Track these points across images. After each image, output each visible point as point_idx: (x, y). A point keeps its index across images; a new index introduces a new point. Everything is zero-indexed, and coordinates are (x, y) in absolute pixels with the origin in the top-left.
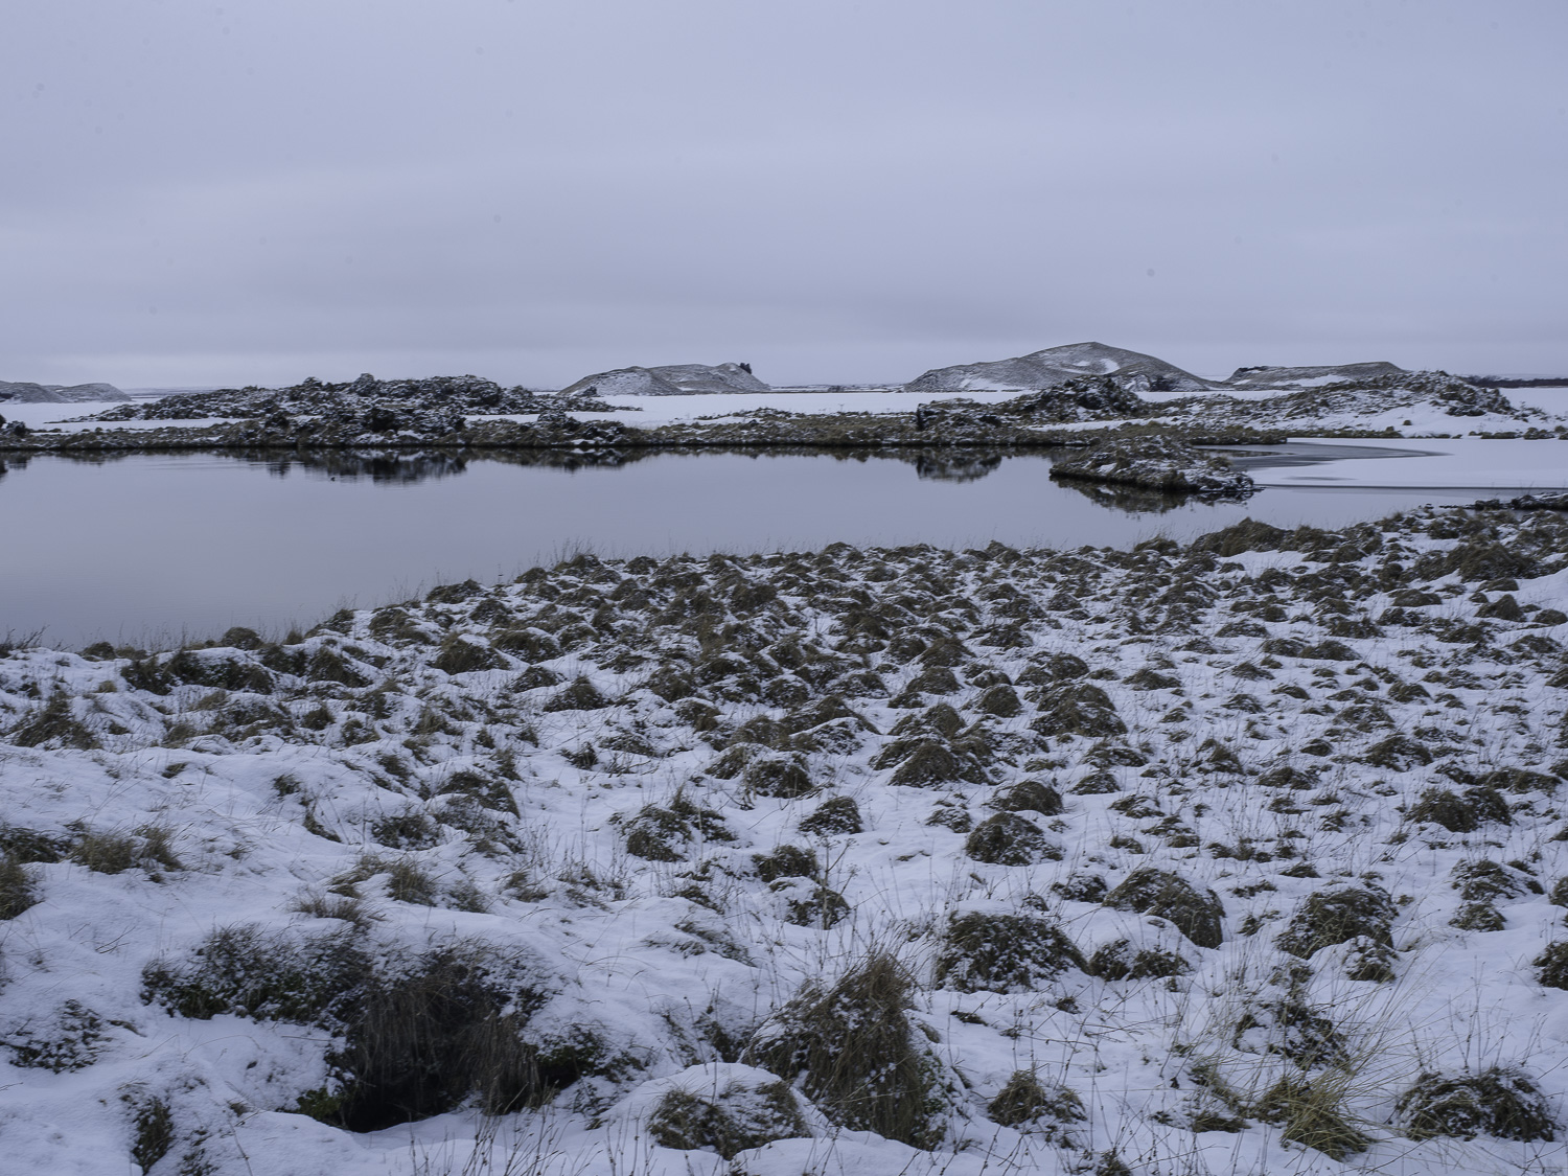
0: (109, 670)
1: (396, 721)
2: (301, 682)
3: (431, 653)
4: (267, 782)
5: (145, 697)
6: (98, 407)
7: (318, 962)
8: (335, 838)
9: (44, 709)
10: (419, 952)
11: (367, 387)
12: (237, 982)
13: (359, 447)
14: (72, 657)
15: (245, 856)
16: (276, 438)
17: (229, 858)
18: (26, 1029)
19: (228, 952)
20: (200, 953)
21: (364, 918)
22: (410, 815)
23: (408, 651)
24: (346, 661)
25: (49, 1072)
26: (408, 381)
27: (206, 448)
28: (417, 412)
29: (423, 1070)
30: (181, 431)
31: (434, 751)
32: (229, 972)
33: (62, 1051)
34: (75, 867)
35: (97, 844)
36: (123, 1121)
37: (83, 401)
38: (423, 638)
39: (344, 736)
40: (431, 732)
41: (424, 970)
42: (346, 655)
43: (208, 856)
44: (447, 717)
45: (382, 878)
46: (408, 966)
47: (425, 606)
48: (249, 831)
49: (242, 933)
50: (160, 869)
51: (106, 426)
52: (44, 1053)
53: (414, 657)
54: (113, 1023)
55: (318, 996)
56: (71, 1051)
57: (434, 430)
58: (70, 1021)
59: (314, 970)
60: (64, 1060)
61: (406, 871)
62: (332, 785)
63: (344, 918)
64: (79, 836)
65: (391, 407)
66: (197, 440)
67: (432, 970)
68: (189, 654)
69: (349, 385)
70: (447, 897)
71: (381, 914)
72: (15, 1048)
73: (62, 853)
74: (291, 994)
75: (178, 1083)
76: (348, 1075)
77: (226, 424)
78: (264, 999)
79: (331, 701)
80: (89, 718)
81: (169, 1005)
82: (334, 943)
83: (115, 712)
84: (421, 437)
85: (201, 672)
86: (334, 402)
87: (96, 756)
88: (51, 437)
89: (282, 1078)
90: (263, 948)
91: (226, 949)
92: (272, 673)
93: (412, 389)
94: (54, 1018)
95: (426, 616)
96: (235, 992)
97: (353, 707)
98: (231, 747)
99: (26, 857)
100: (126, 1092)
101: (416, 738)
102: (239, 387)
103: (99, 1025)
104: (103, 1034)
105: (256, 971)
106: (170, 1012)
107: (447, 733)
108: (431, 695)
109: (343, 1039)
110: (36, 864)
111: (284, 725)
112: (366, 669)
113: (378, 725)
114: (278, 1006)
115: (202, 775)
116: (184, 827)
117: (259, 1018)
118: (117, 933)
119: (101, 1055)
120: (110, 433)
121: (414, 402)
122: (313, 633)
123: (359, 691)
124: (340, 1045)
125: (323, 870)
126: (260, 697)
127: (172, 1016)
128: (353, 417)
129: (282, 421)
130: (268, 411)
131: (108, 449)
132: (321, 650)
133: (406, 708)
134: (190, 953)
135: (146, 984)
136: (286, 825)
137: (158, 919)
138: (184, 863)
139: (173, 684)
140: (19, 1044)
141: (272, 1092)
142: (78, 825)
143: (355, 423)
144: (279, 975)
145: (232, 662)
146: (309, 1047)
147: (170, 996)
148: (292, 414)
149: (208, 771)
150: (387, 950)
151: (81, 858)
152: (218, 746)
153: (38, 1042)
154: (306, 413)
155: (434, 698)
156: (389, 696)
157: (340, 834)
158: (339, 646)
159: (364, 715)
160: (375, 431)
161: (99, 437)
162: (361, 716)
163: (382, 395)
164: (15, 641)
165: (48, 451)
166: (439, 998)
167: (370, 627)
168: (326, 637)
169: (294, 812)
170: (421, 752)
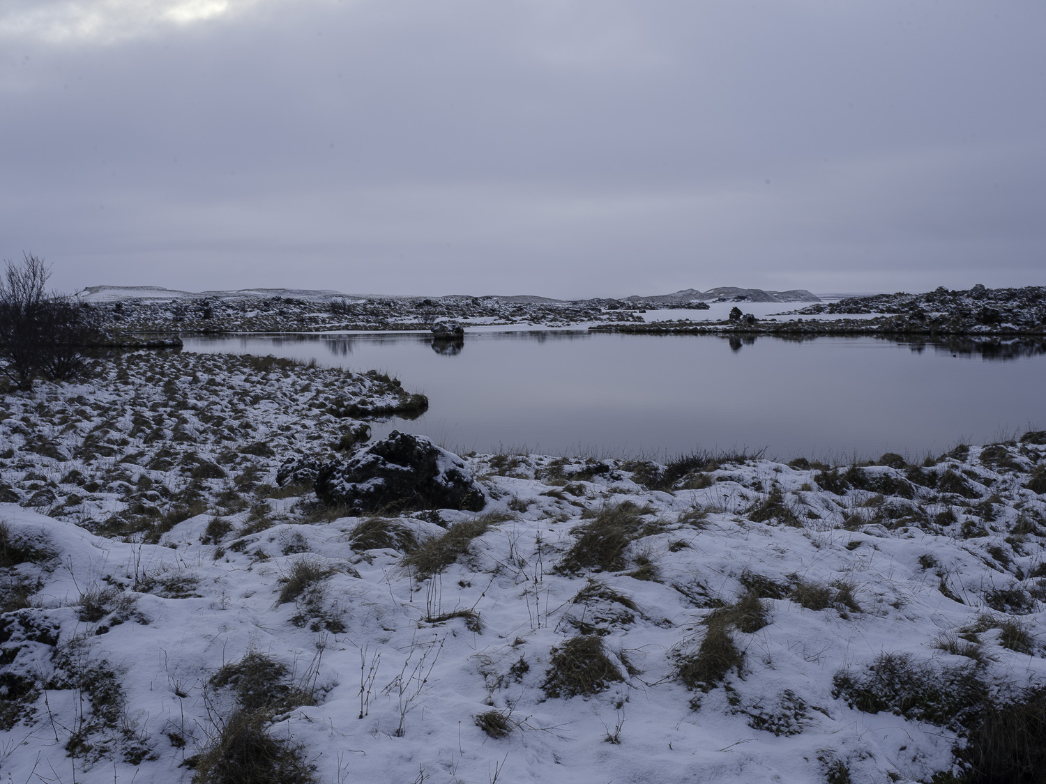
0: (807, 476)
1: (999, 523)
2: (933, 493)
3: (1025, 478)
4: (915, 558)
5: (829, 495)
6: (800, 305)
7: (951, 684)
8: (960, 601)
9: (767, 499)
10: (1022, 686)
11: (980, 293)
12: (896, 691)
13: (973, 334)
14: (784, 467)
15: (903, 607)
16: (916, 327)
17: (892, 608)
18: (760, 705)
19: (890, 671)
20: (872, 669)
21: (984, 658)
22: (1013, 590)
23: (1008, 476)
24: (965, 480)
25: (772, 735)
26: (1009, 290)
27: (869, 333)
28: (1015, 310)
29: (1021, 769)
30: (853, 322)
31: (1027, 546)
32: (890, 684)
33: (781, 722)
34: (792, 603)
35: (807, 589)
36: (819, 774)
37: (790, 301)
38: (1019, 468)
39: (963, 531)
40: (1024, 533)
41: (1025, 699)
42: (965, 476)
43: (878, 605)
44: (1037, 524)
45: (995, 632)
46: (1014, 695)
47: (1019, 445)
48: (903, 590)
49: (900, 659)
50: (847, 610)
51: (805, 318)
52: (770, 722)
53: (1012, 480)
54: (814, 708)
55: (950, 708)
56: (787, 722)
57: (1026, 323)
58: (787, 704)
59: (948, 690)
60: (782, 728)
61: (1013, 628)
62: (959, 564)
63: (970, 656)
64: (794, 583)
65: (997, 307)
66: (863, 327)
67: (1031, 700)
68: (859, 469)
69: (967, 292)
70: (1042, 650)
71: (996, 657)
72: (752, 716)
73: (784, 594)
74: (932, 704)
75: (855, 753)
76: (968, 765)
77: (883, 317)
78: (913, 705)
79: (954, 506)
80: (796, 507)
81: (850, 701)
82: (963, 673)
83: (813, 504)
84: (1017, 328)
85: (866, 481)
86: (956, 303)
87: (805, 532)
88: (770, 324)
89: (923, 760)
90: (914, 671)
91: (889, 668)
92: (913, 485)
93: (1011, 295)
94: (777, 700)
95: (1020, 452)
96: (894, 698)
97: (970, 512)
98: (888, 533)
99: (763, 594)
100: (821, 754)
101: (1014, 536)
102: (892, 292)
103: (805, 708)
104: (807, 715)
105: (908, 686)
106: (850, 706)
107: (1037, 534)
108: (1026, 507)
109: (966, 740)
110: (770, 600)
111: (923, 521)
112: (978, 487)
113: (987, 525)
114: (922, 711)
115: (872, 550)
116: (863, 584)
117: (909, 717)
118: (819, 649)
119: (806, 728)
120: (807, 322)
121: (1013, 304)
122: (942, 459)
123: (974, 501)
124: (963, 743)
125: (954, 622)
126: (906, 501)
127: (851, 708)
128: (970, 314)
129: (921, 315)
130: (911, 309)
131: (806, 332)
132: (948, 472)
133: (1007, 515)
134: (865, 668)
135: (835, 685)
136: (928, 589)
137: (845, 643)
138: (863, 608)
139: (848, 488)
140: (754, 714)
141: (916, 768)
142: (794, 577)
143: (971, 318)
144: (924, 690)
145: (887, 476)
146: (942, 741)
147: (851, 695)
148: (927, 312)
149: (876, 548)
150: (999, 682)
151: (796, 598)
152: (880, 532)
153: (766, 714)
154: (938, 311)
155: (1027, 510)
156: (995, 505)
157: (964, 599)
158: (960, 470)
159: (978, 518)
160: (985, 323)
161: (800, 325)
162: (976, 519)
163: (989, 299)
164: (748, 454)
165: (768, 333)
166: (1035, 720)
167: (980, 458)
168: (951, 463)
169: (933, 581)
170: (1018, 546)
